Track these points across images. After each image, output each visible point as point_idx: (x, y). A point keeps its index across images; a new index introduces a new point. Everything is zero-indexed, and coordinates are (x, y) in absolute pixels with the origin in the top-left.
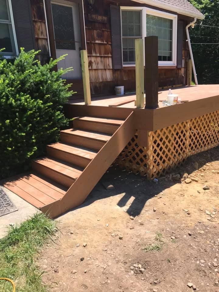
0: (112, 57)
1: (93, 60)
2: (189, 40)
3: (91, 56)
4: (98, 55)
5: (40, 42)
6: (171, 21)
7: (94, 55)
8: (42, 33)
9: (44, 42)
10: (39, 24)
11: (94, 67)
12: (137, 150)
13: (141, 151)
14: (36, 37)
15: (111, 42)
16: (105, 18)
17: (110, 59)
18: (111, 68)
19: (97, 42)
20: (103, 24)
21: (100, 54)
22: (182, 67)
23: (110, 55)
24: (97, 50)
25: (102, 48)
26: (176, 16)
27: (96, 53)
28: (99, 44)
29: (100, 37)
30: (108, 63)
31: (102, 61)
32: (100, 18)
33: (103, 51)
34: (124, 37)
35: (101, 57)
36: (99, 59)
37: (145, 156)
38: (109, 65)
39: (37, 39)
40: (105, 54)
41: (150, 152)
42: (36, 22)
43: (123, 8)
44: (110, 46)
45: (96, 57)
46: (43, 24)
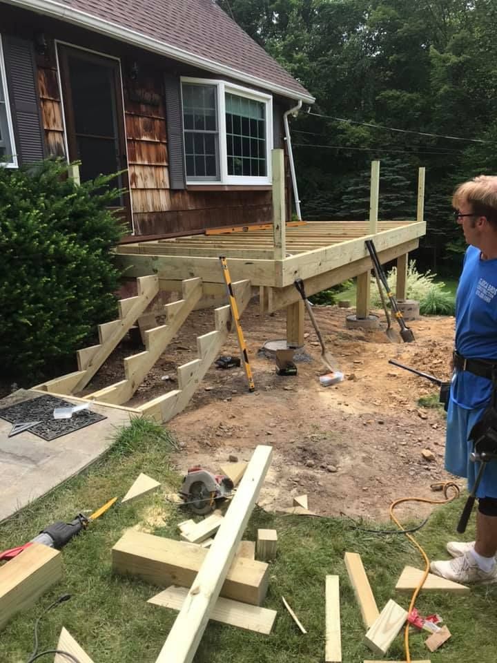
0: (168, 167)
1: (138, 171)
2: (288, 139)
3: (133, 165)
4: (146, 163)
5: (51, 136)
6: (263, 105)
7: (139, 162)
8: (54, 121)
9: (58, 137)
10: (50, 105)
11: (140, 184)
14: (45, 127)
15: (167, 140)
16: (156, 97)
17: (166, 171)
18: (168, 187)
19: (144, 138)
20: (153, 106)
21: (149, 160)
23: (165, 164)
24: (144, 154)
25: (153, 149)
26: (271, 97)
27: (142, 159)
28: (147, 142)
29: (149, 129)
30: (161, 178)
31: (152, 174)
32: (148, 96)
33: (153, 156)
34: (187, 131)
35: (151, 166)
36: (148, 171)
38: (163, 181)
39: (47, 131)
40: (157, 160)
42: (44, 100)
43: (184, 79)
44: (164, 147)
45: (143, 166)
46: (56, 105)
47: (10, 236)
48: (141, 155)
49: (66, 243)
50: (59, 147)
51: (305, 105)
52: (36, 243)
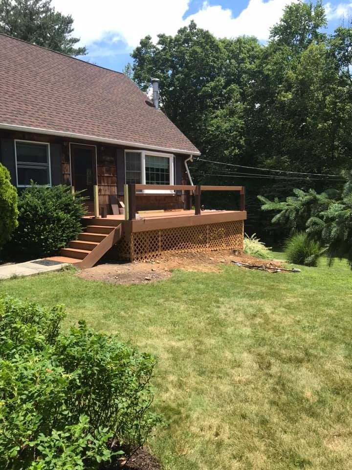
0: (117, 186)
1: (102, 188)
2: (188, 172)
3: (100, 185)
4: (106, 184)
5: (65, 176)
6: (168, 159)
7: (103, 184)
8: (67, 170)
9: (68, 176)
10: (65, 165)
11: (103, 193)
12: (125, 245)
13: (127, 245)
14: (63, 173)
15: (117, 175)
16: (113, 159)
17: (116, 188)
18: (116, 194)
19: (106, 175)
20: (111, 162)
21: (108, 183)
22: (182, 194)
23: (115, 185)
24: (105, 181)
25: (110, 179)
26: (173, 155)
27: (104, 183)
28: (107, 177)
29: (108, 171)
30: (113, 190)
31: (109, 189)
32: (108, 158)
33: (110, 182)
34: (128, 171)
35: (108, 186)
36: (107, 187)
37: (129, 247)
38: (114, 192)
39: (64, 174)
40: (112, 184)
41: (132, 245)
42: (63, 163)
43: (126, 151)
44: (115, 178)
45: (104, 186)
46: (68, 165)
47: (42, 211)
48: (104, 181)
49: (61, 214)
50: (68, 180)
51: (194, 156)
52: (50, 213)
